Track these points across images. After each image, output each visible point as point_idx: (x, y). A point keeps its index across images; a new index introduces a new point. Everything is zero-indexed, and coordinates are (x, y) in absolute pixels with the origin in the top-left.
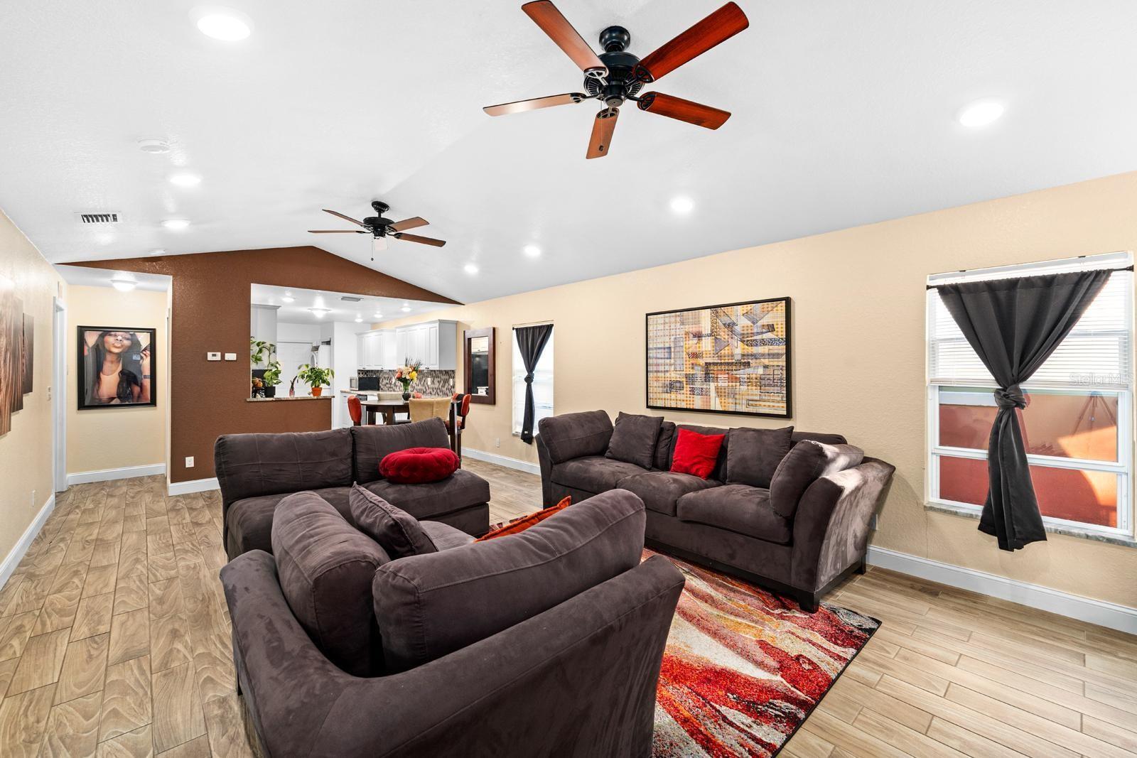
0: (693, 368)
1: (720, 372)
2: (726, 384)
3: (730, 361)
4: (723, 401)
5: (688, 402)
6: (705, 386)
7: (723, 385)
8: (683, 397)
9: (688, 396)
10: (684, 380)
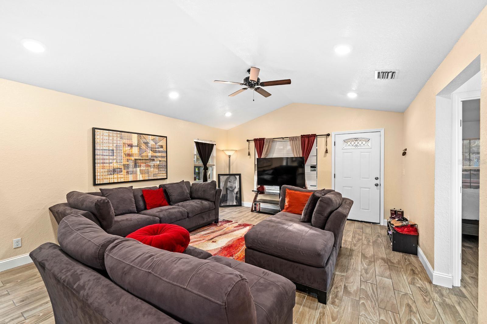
0: (128, 161)
1: (142, 163)
2: (145, 168)
3: (146, 158)
4: (143, 176)
5: (125, 178)
6: (134, 170)
7: (143, 168)
8: (121, 176)
9: (125, 175)
10: (123, 167)
